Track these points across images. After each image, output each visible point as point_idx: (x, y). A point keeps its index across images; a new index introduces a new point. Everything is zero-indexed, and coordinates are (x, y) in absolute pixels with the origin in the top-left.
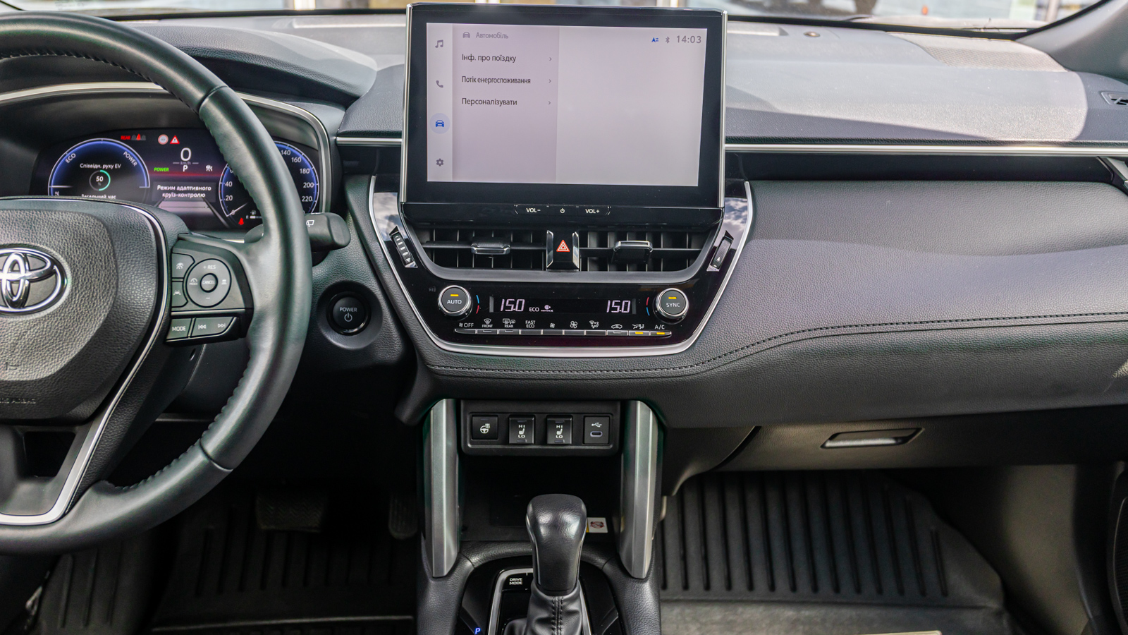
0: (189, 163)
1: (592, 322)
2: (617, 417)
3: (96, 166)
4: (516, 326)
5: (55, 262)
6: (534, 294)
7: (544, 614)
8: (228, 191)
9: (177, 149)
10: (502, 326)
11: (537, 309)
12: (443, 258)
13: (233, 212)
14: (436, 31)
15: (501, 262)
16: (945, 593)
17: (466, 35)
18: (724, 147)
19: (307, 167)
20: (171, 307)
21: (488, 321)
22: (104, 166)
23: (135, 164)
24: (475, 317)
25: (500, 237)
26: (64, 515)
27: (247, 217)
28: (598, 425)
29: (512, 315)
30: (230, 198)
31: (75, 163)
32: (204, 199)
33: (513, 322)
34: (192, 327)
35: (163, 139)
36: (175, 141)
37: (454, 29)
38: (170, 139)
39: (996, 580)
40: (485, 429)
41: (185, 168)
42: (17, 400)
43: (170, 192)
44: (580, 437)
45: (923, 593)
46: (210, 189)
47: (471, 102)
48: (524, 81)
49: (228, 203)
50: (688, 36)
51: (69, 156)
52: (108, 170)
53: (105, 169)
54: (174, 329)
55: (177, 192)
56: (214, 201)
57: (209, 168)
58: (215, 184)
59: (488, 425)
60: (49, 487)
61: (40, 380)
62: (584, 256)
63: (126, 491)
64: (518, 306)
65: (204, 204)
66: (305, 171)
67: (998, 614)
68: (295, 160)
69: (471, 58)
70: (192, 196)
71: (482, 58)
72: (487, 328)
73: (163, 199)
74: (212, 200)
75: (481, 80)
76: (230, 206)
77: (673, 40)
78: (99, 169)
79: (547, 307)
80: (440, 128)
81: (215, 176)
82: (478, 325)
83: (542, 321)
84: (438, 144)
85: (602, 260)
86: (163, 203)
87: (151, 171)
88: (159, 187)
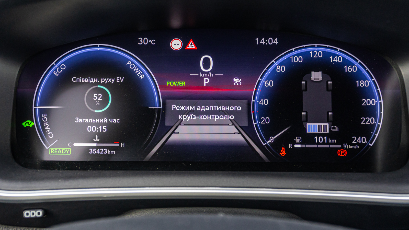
0: (211, 74)
8: (263, 111)
9: (196, 55)
13: (272, 140)
19: (365, 79)
22: (102, 81)
23: (142, 77)
27: (290, 146)
30: (266, 120)
32: (233, 123)
35: (176, 44)
36: (191, 46)
38: (185, 44)
41: (206, 81)
43: (188, 113)
46: (239, 108)
49: (264, 127)
51: (58, 67)
52: (108, 85)
53: (103, 84)
55: (198, 113)
56: (246, 124)
57: (237, 80)
58: (245, 101)
65: (233, 129)
66: (362, 84)
68: (348, 69)
70: (216, 118)
73: (181, 123)
74: (243, 123)
76: (268, 131)
78: (96, 84)
81: (244, 92)
86: (180, 129)
87: (163, 86)
88: (174, 107)
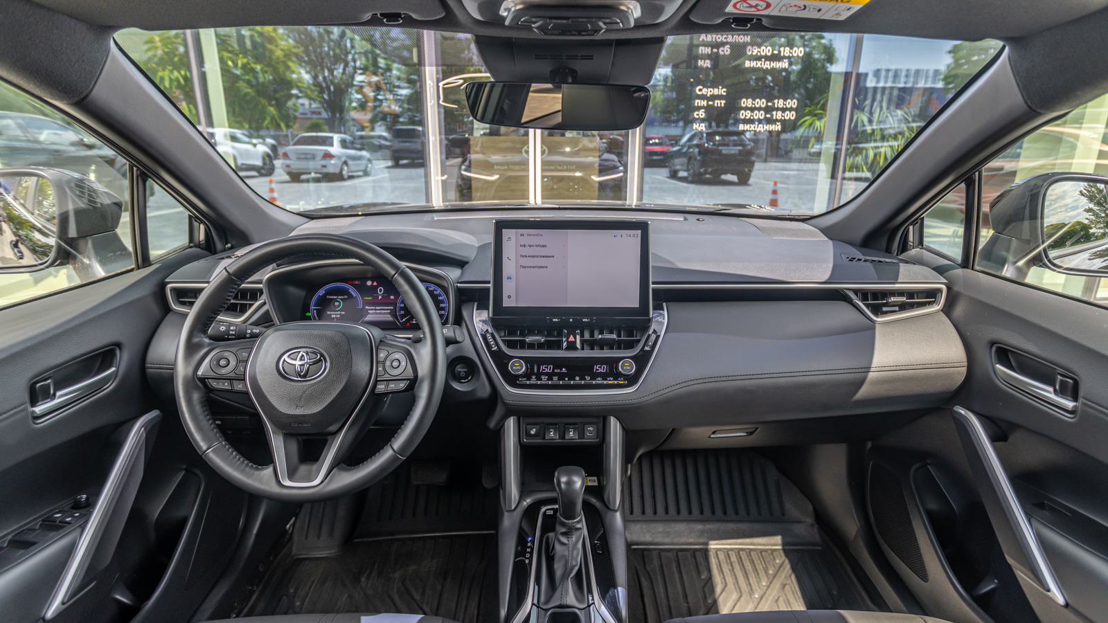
0: (382, 295)
1: (586, 377)
2: (601, 425)
3: (335, 297)
4: (548, 380)
5: (322, 355)
6: (557, 362)
7: (564, 530)
8: (401, 309)
9: (376, 287)
10: (541, 380)
11: (559, 371)
12: (511, 345)
13: (404, 320)
14: (506, 233)
15: (541, 346)
16: (783, 514)
17: (522, 235)
18: (652, 286)
19: (441, 296)
20: (377, 376)
21: (534, 377)
22: (339, 297)
23: (355, 296)
24: (528, 375)
25: (540, 333)
26: (322, 482)
27: (411, 322)
28: (591, 429)
29: (546, 374)
30: (402, 312)
31: (325, 295)
32: (389, 313)
33: (547, 377)
34: (387, 386)
35: (369, 283)
36: (375, 284)
37: (516, 232)
38: (373, 283)
39: (810, 507)
40: (533, 432)
41: (380, 297)
42: (301, 424)
43: (372, 310)
44: (582, 435)
45: (772, 514)
46: (392, 308)
47: (525, 267)
48: (551, 257)
49: (401, 315)
50: (632, 234)
51: (321, 292)
52: (341, 299)
53: (339, 299)
54: (378, 387)
55: (376, 310)
56: (394, 314)
57: (392, 297)
58: (395, 305)
59: (534, 430)
60: (315, 467)
61: (313, 414)
62: (583, 342)
63: (353, 469)
64: (548, 369)
65: (389, 316)
66: (440, 298)
67: (812, 525)
68: (435, 293)
69: (525, 246)
70: (383, 311)
71: (530, 246)
72: (533, 381)
73: (369, 313)
74: (393, 313)
75: (529, 256)
76: (403, 316)
77: (624, 236)
79: (564, 369)
80: (509, 280)
81: (395, 301)
82: (529, 380)
83: (561, 377)
84: (508, 288)
85: (592, 344)
86: (368, 316)
87: (363, 299)
88: (367, 307)
